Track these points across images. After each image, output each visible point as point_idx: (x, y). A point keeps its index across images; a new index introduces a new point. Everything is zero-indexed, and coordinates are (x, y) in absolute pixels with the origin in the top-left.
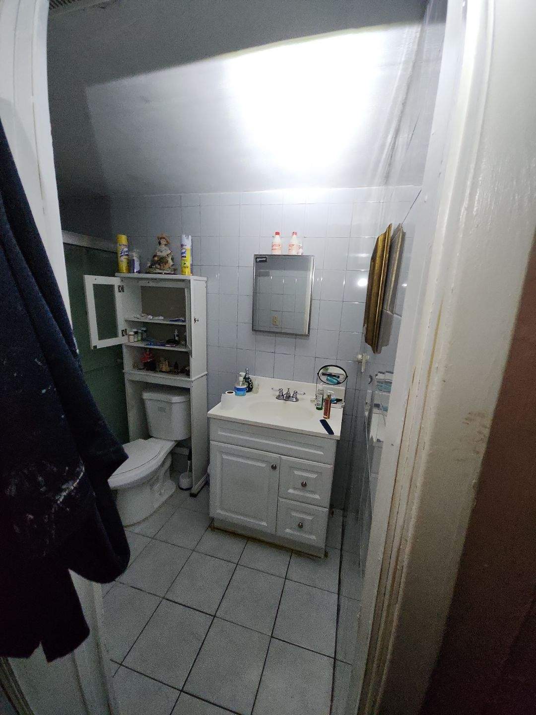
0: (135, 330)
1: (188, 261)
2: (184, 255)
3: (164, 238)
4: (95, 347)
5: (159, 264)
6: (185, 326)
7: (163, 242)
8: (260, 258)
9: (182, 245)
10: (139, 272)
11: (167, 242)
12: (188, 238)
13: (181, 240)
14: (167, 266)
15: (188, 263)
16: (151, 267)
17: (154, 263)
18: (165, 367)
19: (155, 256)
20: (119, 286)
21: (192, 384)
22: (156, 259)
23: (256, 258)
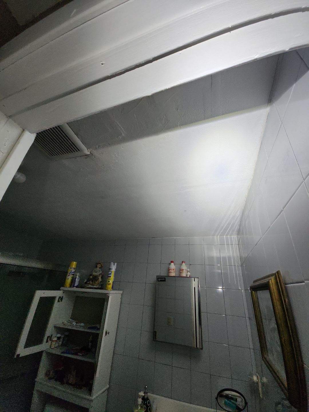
0: (59, 335)
1: (111, 280)
2: (110, 275)
3: (100, 264)
4: (18, 355)
5: (92, 281)
6: (98, 334)
7: (99, 266)
8: (161, 278)
9: (110, 269)
10: (77, 287)
11: (101, 266)
12: (114, 265)
13: (110, 265)
14: (97, 282)
15: (111, 282)
16: (86, 283)
17: (89, 280)
18: (72, 379)
19: (91, 275)
20: (60, 297)
21: (92, 404)
22: (91, 277)
23: (158, 278)
